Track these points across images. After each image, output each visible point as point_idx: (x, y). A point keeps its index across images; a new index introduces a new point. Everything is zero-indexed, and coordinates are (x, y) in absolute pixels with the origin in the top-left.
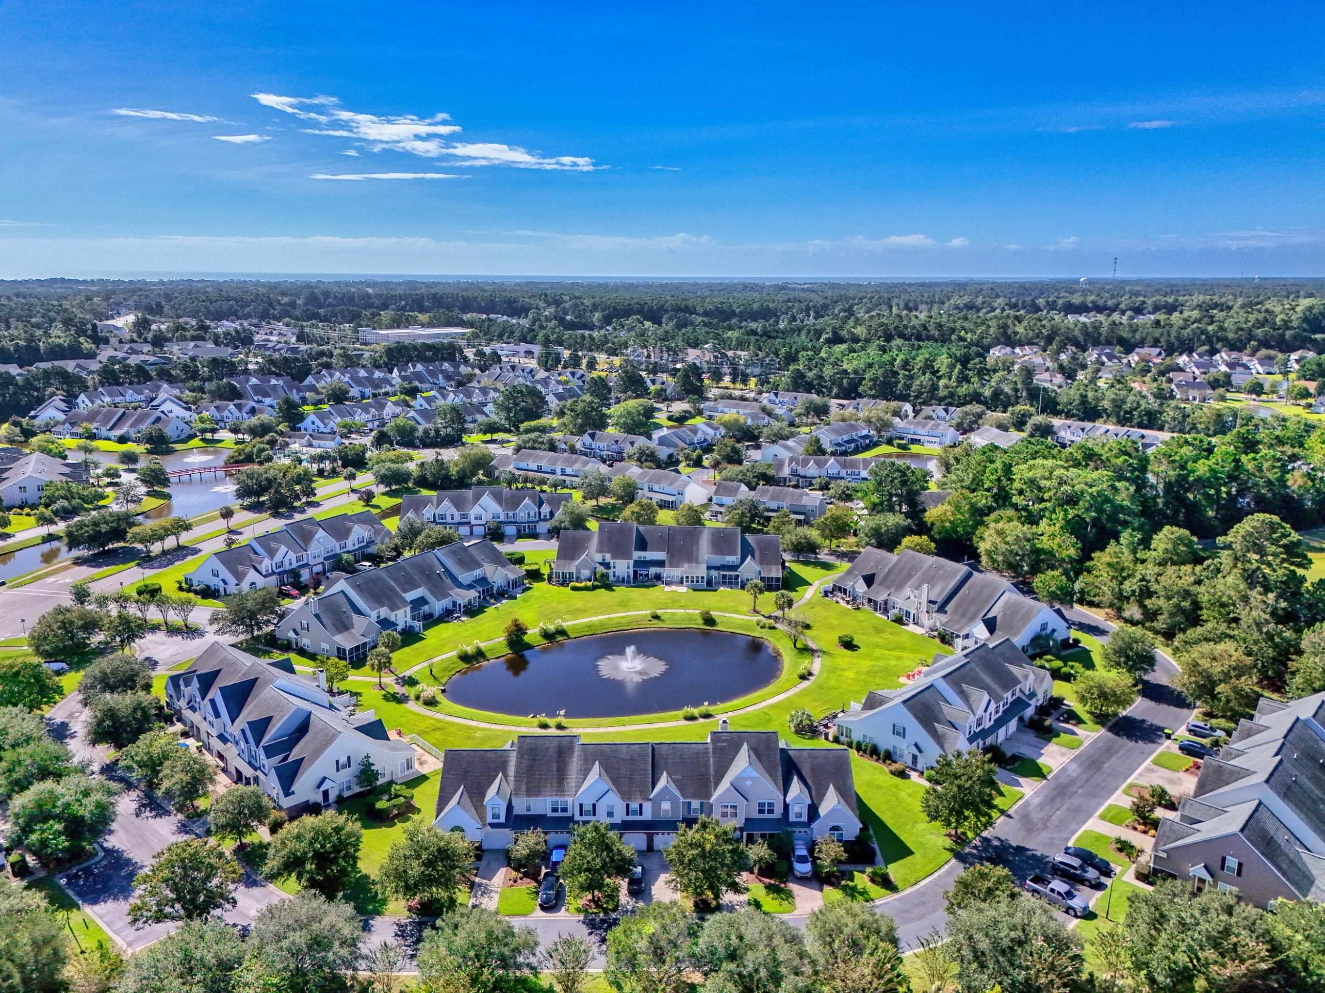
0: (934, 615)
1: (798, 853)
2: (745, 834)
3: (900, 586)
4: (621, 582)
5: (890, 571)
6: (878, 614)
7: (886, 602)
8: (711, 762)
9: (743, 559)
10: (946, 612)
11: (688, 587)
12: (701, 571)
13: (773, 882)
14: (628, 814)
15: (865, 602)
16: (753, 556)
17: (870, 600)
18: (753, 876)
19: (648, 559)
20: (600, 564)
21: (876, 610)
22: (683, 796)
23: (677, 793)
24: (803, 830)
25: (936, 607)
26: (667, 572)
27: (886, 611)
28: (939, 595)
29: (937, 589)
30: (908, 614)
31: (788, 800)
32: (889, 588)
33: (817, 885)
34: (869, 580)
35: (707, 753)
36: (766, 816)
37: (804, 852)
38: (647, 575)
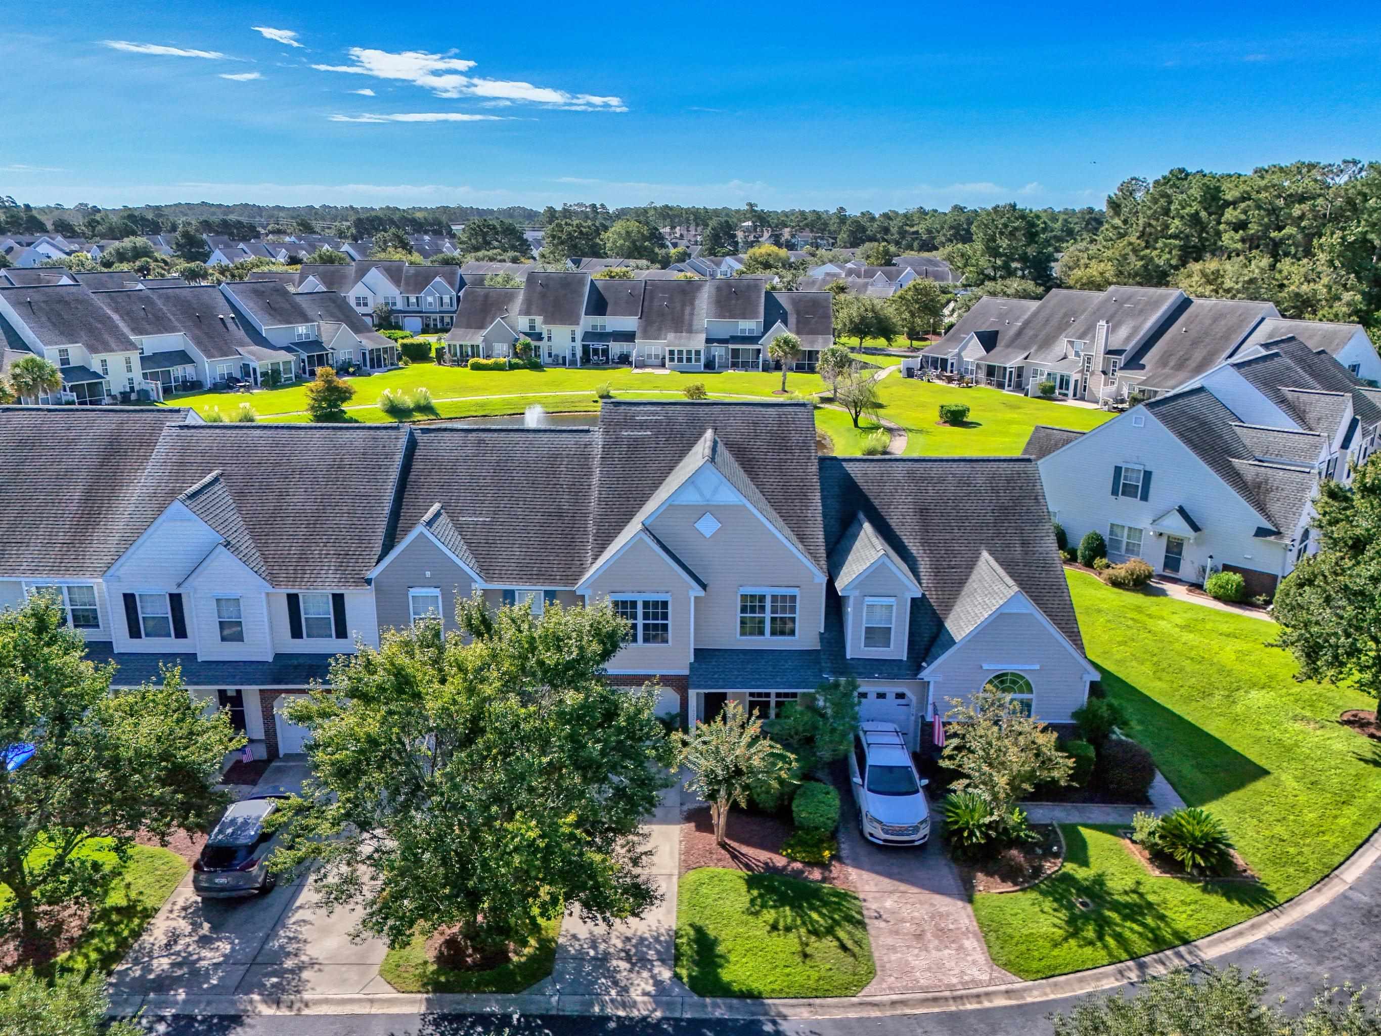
0: (1119, 374)
1: (874, 758)
2: (692, 694)
3: (1047, 343)
4: (559, 362)
5: (1027, 323)
6: (1004, 392)
7: (1020, 370)
8: (595, 480)
9: (768, 326)
10: (1143, 367)
11: (673, 369)
12: (698, 342)
13: (780, 861)
14: (296, 633)
15: (982, 375)
16: (785, 322)
17: (991, 371)
18: (710, 840)
19: (609, 329)
20: (526, 334)
21: (1001, 386)
22: (487, 572)
23: (466, 565)
24: (891, 688)
25: (1122, 360)
26: (638, 348)
27: (1019, 387)
28: (1128, 339)
29: (1123, 332)
30: (1064, 382)
31: (839, 585)
32: (1025, 348)
33: (946, 872)
34: (989, 340)
35: (584, 457)
36: (768, 642)
37: (901, 758)
38: (605, 352)
